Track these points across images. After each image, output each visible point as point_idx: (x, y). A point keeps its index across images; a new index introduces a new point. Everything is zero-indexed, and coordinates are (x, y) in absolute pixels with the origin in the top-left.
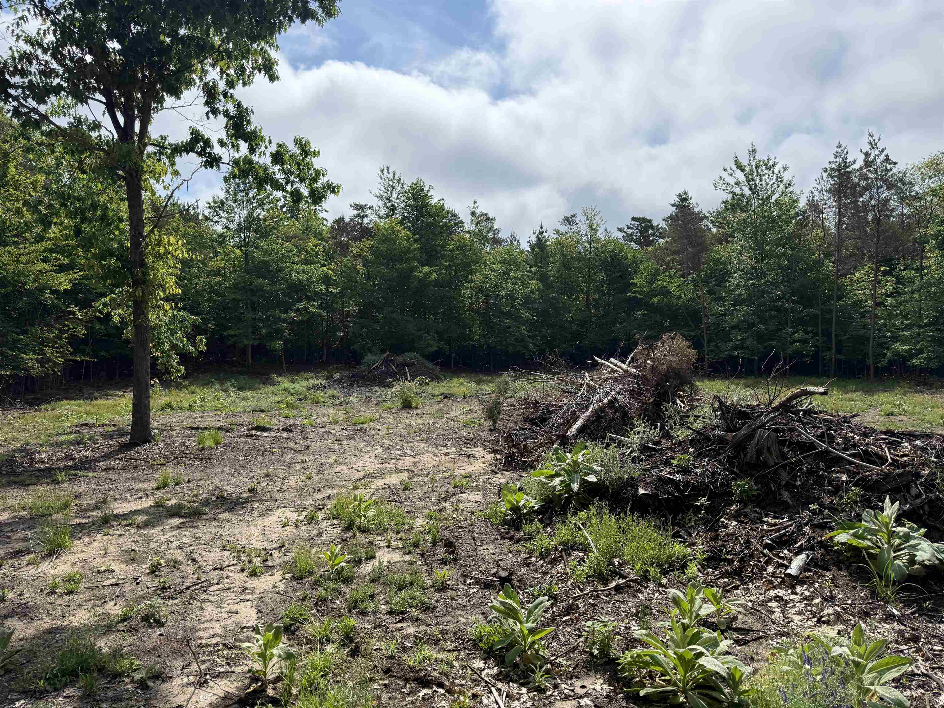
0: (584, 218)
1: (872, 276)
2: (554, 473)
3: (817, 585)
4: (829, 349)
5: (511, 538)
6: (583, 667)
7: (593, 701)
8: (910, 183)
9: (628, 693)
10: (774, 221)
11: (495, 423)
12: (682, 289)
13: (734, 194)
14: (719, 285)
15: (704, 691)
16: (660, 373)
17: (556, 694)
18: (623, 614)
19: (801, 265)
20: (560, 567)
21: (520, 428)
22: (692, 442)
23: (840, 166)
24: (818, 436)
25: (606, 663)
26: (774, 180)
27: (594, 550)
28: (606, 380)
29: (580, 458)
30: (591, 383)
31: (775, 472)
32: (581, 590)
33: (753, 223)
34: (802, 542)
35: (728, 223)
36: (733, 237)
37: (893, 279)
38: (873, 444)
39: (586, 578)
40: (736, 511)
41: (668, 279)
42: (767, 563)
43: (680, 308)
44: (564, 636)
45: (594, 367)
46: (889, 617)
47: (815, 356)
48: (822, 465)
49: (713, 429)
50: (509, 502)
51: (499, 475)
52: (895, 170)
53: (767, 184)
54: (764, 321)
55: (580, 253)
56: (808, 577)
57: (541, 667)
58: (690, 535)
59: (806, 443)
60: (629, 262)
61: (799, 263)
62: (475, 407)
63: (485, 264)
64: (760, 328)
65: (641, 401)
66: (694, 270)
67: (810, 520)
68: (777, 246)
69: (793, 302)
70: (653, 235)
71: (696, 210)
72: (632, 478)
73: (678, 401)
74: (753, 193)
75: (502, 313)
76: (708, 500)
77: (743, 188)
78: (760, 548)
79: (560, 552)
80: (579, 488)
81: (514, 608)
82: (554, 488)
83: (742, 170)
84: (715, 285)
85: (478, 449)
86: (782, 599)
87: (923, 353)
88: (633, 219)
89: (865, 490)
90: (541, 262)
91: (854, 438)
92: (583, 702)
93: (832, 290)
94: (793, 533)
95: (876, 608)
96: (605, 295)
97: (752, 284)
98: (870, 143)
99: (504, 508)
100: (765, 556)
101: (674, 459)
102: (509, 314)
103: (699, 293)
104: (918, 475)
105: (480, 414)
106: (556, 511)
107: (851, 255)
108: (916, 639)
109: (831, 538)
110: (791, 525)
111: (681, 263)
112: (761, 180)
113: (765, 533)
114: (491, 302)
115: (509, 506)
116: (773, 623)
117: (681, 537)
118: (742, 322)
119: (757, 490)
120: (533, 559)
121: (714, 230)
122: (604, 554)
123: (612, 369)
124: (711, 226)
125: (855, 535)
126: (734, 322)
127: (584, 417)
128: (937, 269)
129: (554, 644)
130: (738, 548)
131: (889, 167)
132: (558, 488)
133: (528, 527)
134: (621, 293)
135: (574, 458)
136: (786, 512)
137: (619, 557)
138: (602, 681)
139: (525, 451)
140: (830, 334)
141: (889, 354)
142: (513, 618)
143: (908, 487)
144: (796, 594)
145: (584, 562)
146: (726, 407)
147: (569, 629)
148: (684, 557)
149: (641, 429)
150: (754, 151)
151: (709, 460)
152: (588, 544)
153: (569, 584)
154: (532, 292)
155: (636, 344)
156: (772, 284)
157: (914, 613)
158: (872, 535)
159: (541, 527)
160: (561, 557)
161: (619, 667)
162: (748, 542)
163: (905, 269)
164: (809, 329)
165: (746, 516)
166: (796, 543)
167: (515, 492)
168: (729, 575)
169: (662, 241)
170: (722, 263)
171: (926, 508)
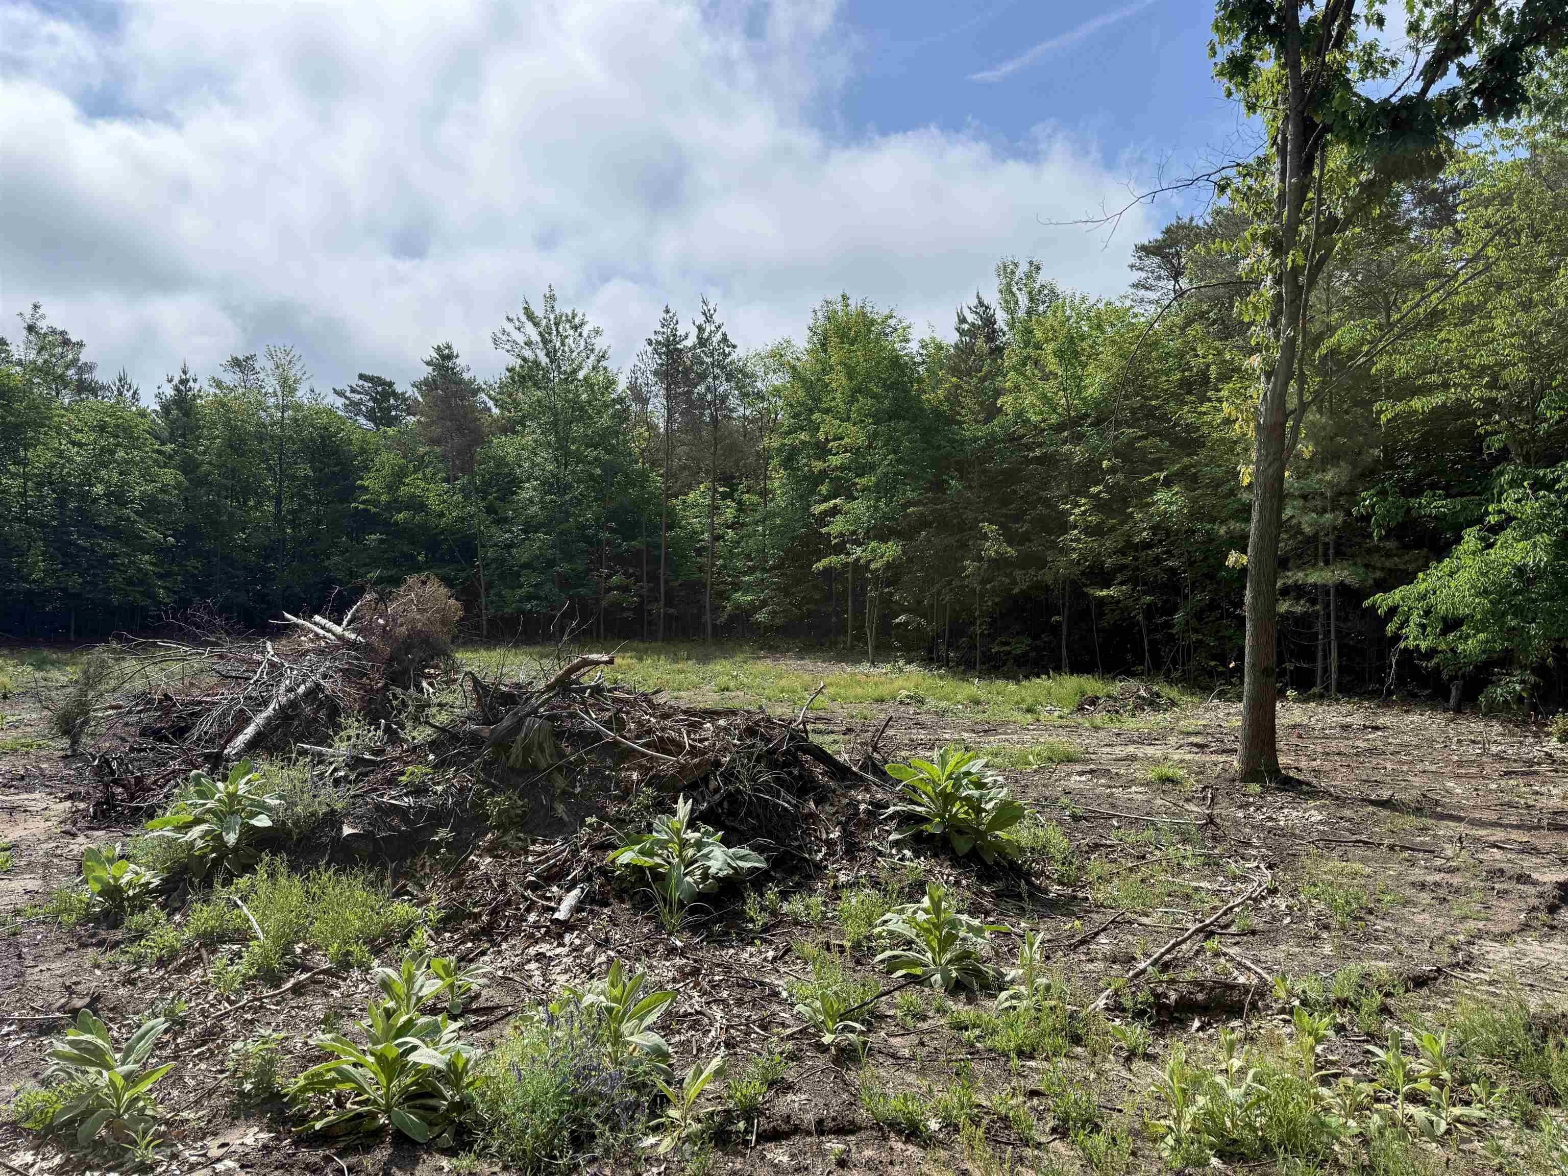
0: (270, 365)
1: (709, 498)
2: (191, 818)
3: (590, 928)
4: (657, 600)
5: (100, 944)
6: (225, 1116)
7: (238, 1160)
8: (753, 376)
9: (299, 1134)
10: (582, 409)
11: (75, 742)
12: (444, 501)
13: (524, 360)
14: (502, 499)
15: (418, 1102)
16: (396, 639)
17: (174, 1167)
18: (303, 1025)
19: (620, 477)
20: (196, 974)
21: (132, 749)
22: (434, 746)
23: (668, 339)
24: (605, 722)
25: (265, 1101)
26: (582, 348)
27: (260, 935)
28: (305, 654)
29: (242, 788)
30: (276, 659)
31: (549, 778)
32: (231, 1003)
33: (552, 409)
34: (577, 871)
35: (516, 403)
36: (524, 426)
37: (734, 504)
38: (671, 728)
39: (243, 983)
40: (492, 842)
41: (422, 484)
42: (528, 910)
43: (442, 533)
44: (193, 1078)
45: (282, 631)
46: (672, 951)
47: (639, 609)
48: (609, 762)
49: (464, 723)
50: (97, 880)
51: (81, 839)
52: (734, 356)
53: (572, 351)
54: (569, 558)
55: (265, 427)
56: (580, 920)
57: (145, 1133)
58: (423, 888)
59: (590, 733)
60: (355, 449)
61: (616, 473)
62: (30, 713)
63: (58, 429)
64: (562, 568)
65: (363, 687)
66: (463, 470)
67: (589, 840)
68: (587, 446)
69: (612, 531)
70: (396, 408)
71: (466, 376)
72: (333, 811)
73: (425, 684)
74: (551, 362)
75: (96, 527)
76: (451, 832)
77: (538, 351)
78: (520, 889)
79: (198, 950)
80: (239, 840)
81: (97, 1047)
82: (191, 844)
83: (536, 325)
84: (496, 499)
85: (37, 795)
86: (545, 956)
87: (767, 605)
88: (362, 377)
89: (658, 790)
90: (183, 436)
91: (649, 721)
92: (220, 1167)
93: (661, 515)
94: (565, 861)
95: (657, 943)
96: (312, 503)
97: (552, 501)
98: (704, 314)
99: (89, 892)
100: (526, 899)
101: (402, 773)
102: (114, 532)
103: (472, 509)
104: (717, 764)
105: (43, 727)
106: (192, 884)
107: (684, 468)
108: (696, 972)
109: (613, 862)
110: (564, 851)
111: (443, 458)
112: (563, 344)
113: (529, 867)
114: (72, 505)
115: (97, 887)
116: (529, 991)
117: (408, 893)
118: (538, 557)
119: (522, 806)
120: (145, 970)
121: (496, 411)
122: (276, 939)
123: (317, 635)
124: (491, 404)
125: (642, 852)
126: (524, 558)
127: (260, 719)
128: (783, 494)
129: (176, 1093)
130: (489, 895)
131: (727, 350)
132: (200, 843)
133: (137, 918)
134: (342, 501)
135: (231, 789)
136: (560, 832)
137: (304, 940)
138: (256, 1129)
139: (140, 787)
140: (658, 578)
141: (729, 606)
142: (92, 1064)
143: (706, 780)
144: (564, 945)
145: (241, 958)
146: (484, 688)
147: (203, 1066)
148: (410, 922)
149: (352, 732)
150: (552, 298)
151: (456, 771)
152: (250, 928)
153: (211, 997)
154: (164, 490)
155: (359, 592)
156: (580, 502)
157: (702, 941)
158: (661, 848)
159: (162, 916)
160: (200, 958)
161: (285, 1100)
162: (504, 885)
163: (747, 492)
164: (631, 571)
165: (505, 846)
166: (568, 875)
167: (111, 861)
168: (475, 936)
169: (412, 419)
170: (507, 465)
171: (726, 805)
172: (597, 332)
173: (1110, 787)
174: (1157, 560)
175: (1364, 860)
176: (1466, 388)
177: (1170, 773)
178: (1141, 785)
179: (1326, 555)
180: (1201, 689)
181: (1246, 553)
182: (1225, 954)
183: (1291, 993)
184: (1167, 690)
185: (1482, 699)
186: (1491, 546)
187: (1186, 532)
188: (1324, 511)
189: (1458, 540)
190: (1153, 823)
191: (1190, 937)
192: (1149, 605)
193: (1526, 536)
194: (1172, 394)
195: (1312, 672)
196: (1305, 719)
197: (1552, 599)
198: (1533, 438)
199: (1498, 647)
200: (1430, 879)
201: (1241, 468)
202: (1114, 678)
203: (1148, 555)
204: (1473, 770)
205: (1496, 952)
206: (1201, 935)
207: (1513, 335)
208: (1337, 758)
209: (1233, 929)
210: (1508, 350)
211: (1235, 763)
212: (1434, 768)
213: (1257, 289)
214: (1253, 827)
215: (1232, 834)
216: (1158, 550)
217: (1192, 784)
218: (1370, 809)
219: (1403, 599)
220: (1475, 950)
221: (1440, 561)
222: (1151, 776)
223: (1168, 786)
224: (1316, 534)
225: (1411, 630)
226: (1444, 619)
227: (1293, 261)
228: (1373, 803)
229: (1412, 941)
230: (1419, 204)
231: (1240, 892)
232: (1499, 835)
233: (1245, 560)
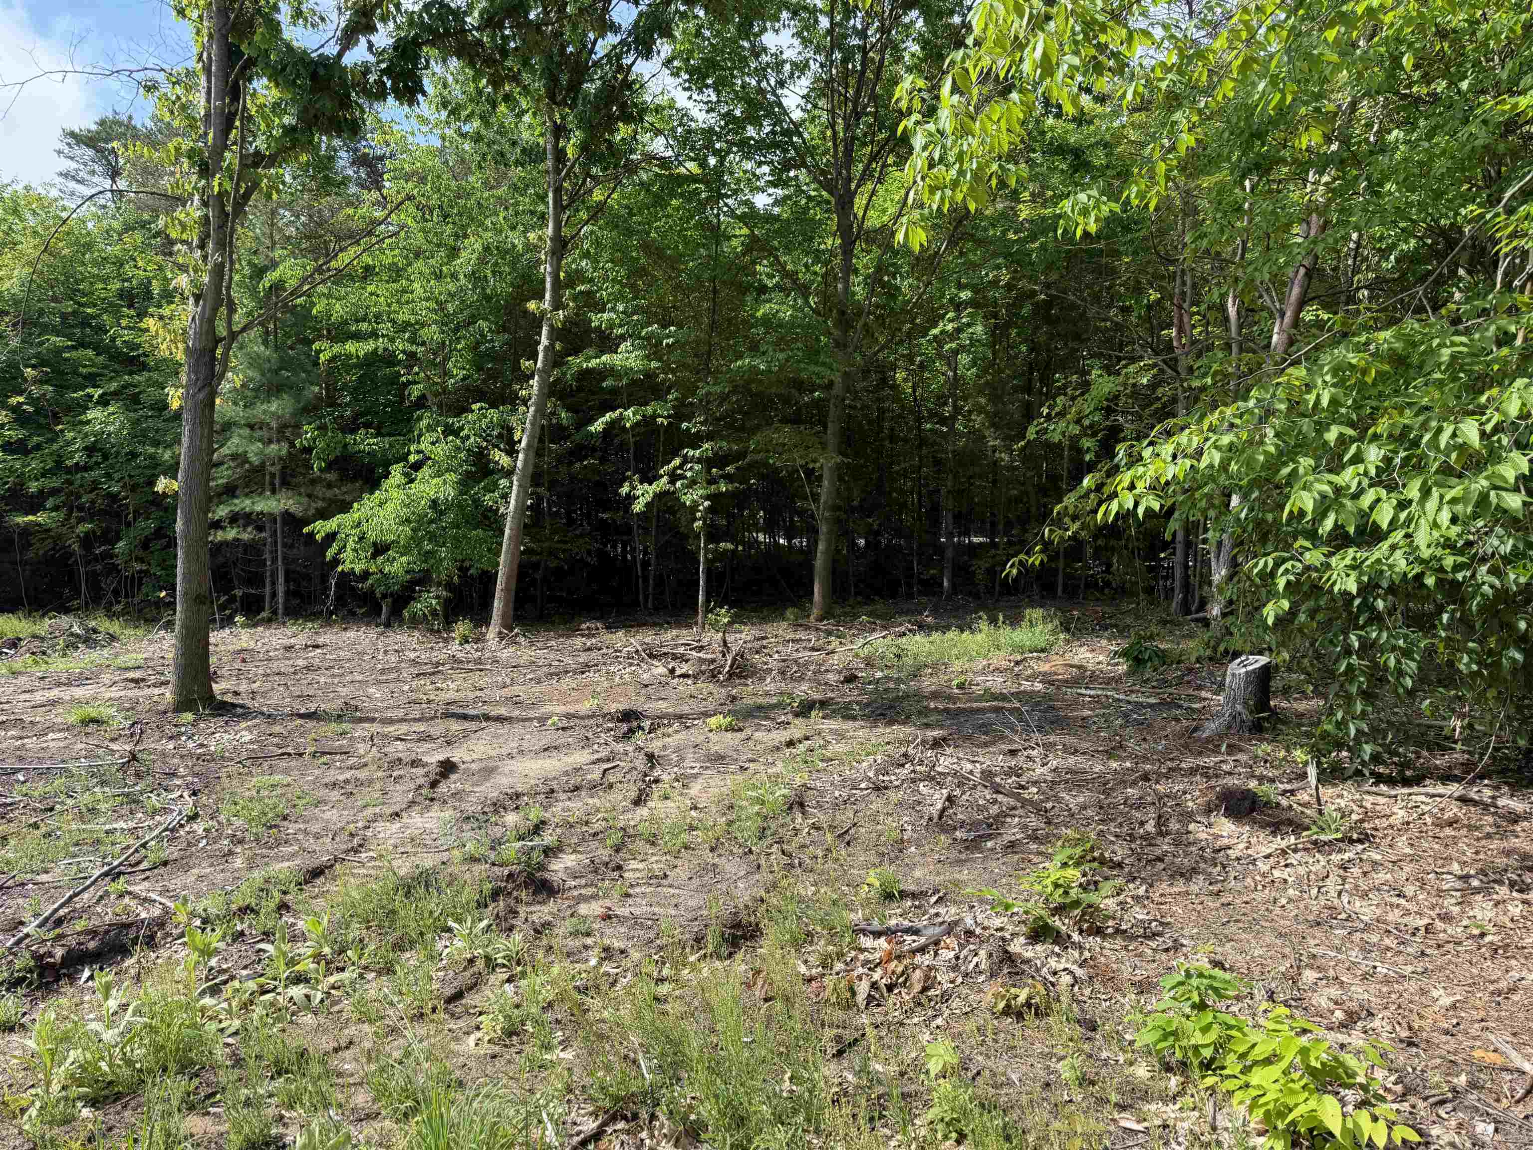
173: (21, 738)
174: (95, 486)
175: (286, 771)
176: (392, 340)
177: (94, 715)
178: (60, 731)
179: (272, 484)
180: (146, 620)
181: (176, 479)
182: (130, 893)
183: (193, 915)
184: (107, 624)
185: (406, 614)
186: (412, 481)
187: (127, 454)
188: (270, 441)
189: (387, 475)
190: (66, 770)
191: (93, 883)
192: (87, 534)
193: (439, 474)
194: (111, 304)
195: (261, 598)
196: (252, 643)
197: (458, 527)
198: (445, 390)
199: (417, 569)
200: (341, 778)
201: (170, 391)
202: (43, 616)
203: (83, 478)
204: (392, 676)
205: (388, 831)
206: (108, 879)
207: (427, 299)
208: (277, 678)
209: (145, 865)
210: (424, 311)
211: (168, 695)
212: (360, 678)
213: (184, 206)
214: (182, 757)
215: (158, 767)
216: (95, 474)
217: (121, 722)
218: (299, 721)
219: (339, 526)
220: (369, 833)
221: (372, 493)
222: (73, 719)
223: (92, 727)
224: (263, 464)
225: (348, 555)
226: (375, 544)
227: (220, 185)
228: (301, 716)
229: (317, 836)
230: (353, 163)
231: (159, 823)
232: (404, 728)
233: (175, 486)
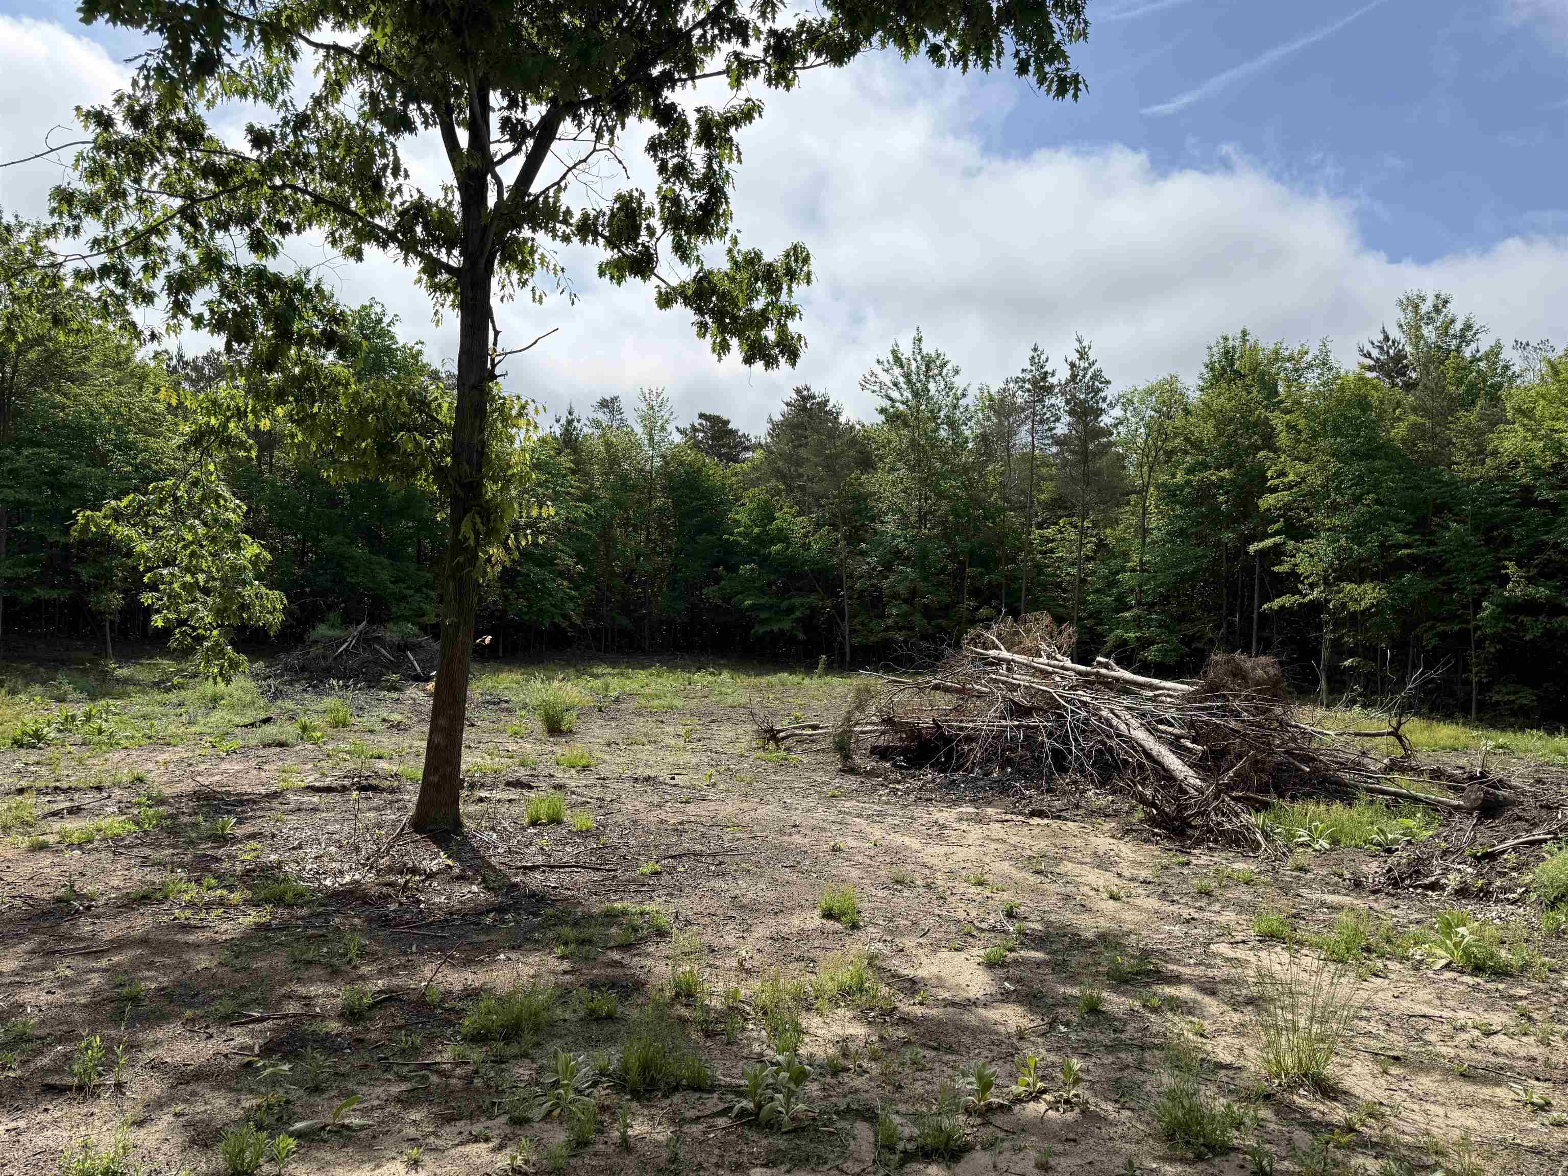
11: (847, 758)
12: (809, 534)
13: (891, 399)
23: (1035, 376)
26: (942, 386)
43: (806, 565)
74: (916, 401)
88: (702, 416)
98: (1078, 351)
131: (1100, 386)
150: (920, 339)
172: (957, 372)
